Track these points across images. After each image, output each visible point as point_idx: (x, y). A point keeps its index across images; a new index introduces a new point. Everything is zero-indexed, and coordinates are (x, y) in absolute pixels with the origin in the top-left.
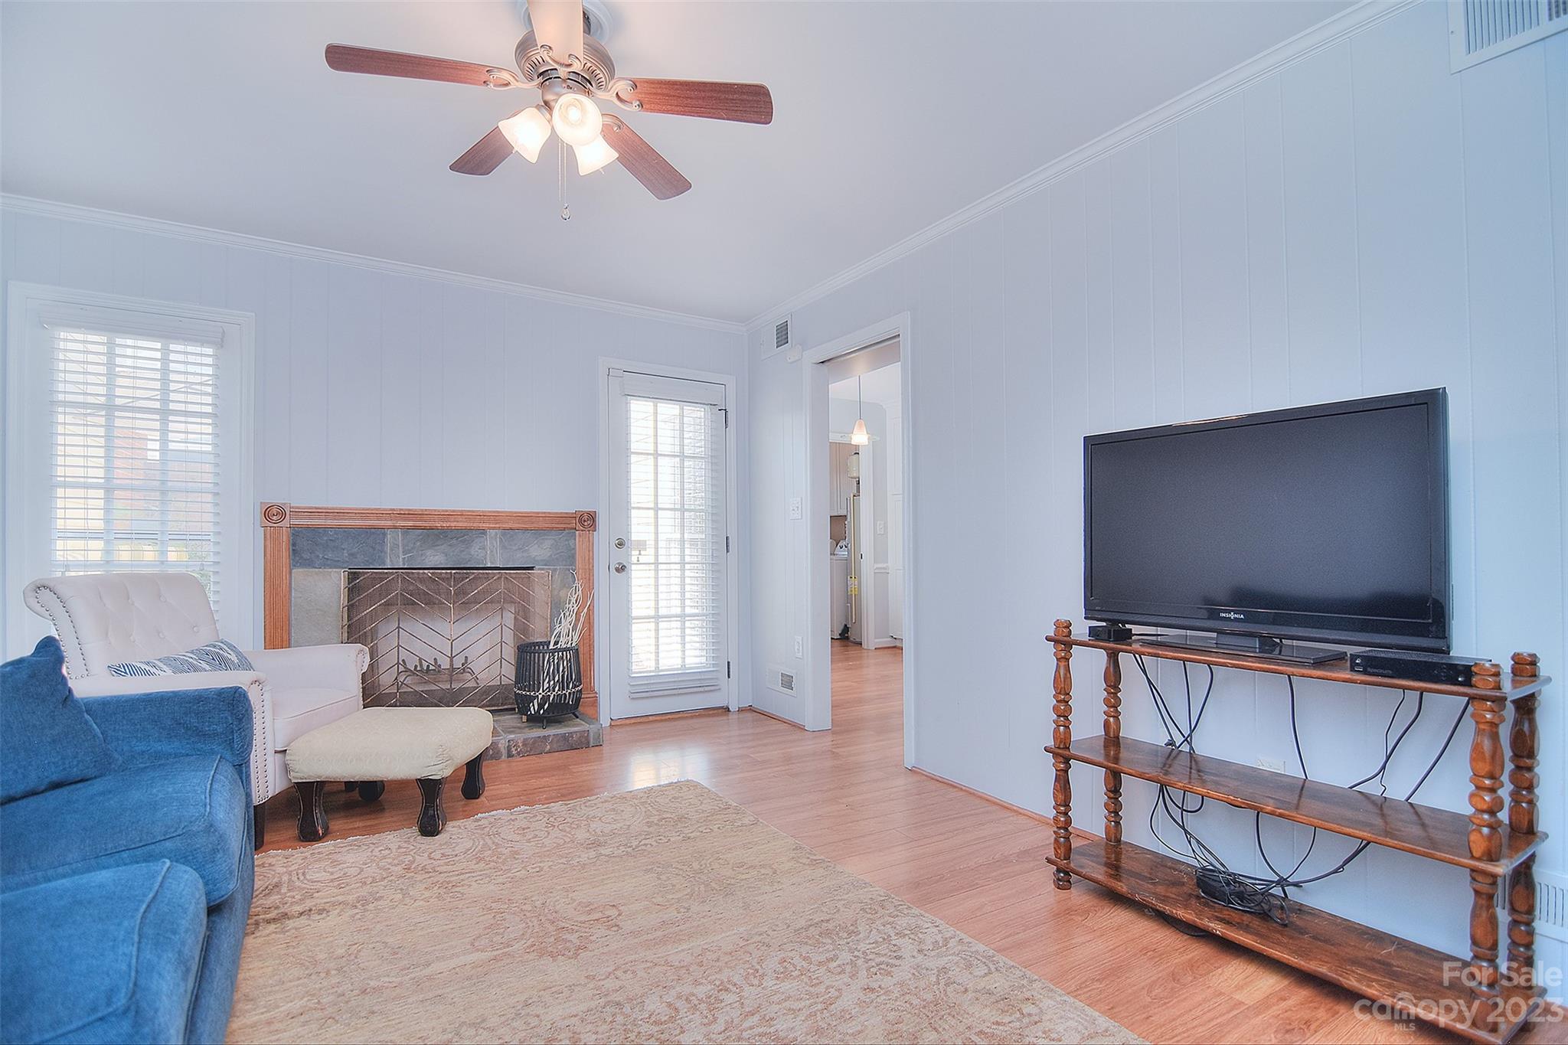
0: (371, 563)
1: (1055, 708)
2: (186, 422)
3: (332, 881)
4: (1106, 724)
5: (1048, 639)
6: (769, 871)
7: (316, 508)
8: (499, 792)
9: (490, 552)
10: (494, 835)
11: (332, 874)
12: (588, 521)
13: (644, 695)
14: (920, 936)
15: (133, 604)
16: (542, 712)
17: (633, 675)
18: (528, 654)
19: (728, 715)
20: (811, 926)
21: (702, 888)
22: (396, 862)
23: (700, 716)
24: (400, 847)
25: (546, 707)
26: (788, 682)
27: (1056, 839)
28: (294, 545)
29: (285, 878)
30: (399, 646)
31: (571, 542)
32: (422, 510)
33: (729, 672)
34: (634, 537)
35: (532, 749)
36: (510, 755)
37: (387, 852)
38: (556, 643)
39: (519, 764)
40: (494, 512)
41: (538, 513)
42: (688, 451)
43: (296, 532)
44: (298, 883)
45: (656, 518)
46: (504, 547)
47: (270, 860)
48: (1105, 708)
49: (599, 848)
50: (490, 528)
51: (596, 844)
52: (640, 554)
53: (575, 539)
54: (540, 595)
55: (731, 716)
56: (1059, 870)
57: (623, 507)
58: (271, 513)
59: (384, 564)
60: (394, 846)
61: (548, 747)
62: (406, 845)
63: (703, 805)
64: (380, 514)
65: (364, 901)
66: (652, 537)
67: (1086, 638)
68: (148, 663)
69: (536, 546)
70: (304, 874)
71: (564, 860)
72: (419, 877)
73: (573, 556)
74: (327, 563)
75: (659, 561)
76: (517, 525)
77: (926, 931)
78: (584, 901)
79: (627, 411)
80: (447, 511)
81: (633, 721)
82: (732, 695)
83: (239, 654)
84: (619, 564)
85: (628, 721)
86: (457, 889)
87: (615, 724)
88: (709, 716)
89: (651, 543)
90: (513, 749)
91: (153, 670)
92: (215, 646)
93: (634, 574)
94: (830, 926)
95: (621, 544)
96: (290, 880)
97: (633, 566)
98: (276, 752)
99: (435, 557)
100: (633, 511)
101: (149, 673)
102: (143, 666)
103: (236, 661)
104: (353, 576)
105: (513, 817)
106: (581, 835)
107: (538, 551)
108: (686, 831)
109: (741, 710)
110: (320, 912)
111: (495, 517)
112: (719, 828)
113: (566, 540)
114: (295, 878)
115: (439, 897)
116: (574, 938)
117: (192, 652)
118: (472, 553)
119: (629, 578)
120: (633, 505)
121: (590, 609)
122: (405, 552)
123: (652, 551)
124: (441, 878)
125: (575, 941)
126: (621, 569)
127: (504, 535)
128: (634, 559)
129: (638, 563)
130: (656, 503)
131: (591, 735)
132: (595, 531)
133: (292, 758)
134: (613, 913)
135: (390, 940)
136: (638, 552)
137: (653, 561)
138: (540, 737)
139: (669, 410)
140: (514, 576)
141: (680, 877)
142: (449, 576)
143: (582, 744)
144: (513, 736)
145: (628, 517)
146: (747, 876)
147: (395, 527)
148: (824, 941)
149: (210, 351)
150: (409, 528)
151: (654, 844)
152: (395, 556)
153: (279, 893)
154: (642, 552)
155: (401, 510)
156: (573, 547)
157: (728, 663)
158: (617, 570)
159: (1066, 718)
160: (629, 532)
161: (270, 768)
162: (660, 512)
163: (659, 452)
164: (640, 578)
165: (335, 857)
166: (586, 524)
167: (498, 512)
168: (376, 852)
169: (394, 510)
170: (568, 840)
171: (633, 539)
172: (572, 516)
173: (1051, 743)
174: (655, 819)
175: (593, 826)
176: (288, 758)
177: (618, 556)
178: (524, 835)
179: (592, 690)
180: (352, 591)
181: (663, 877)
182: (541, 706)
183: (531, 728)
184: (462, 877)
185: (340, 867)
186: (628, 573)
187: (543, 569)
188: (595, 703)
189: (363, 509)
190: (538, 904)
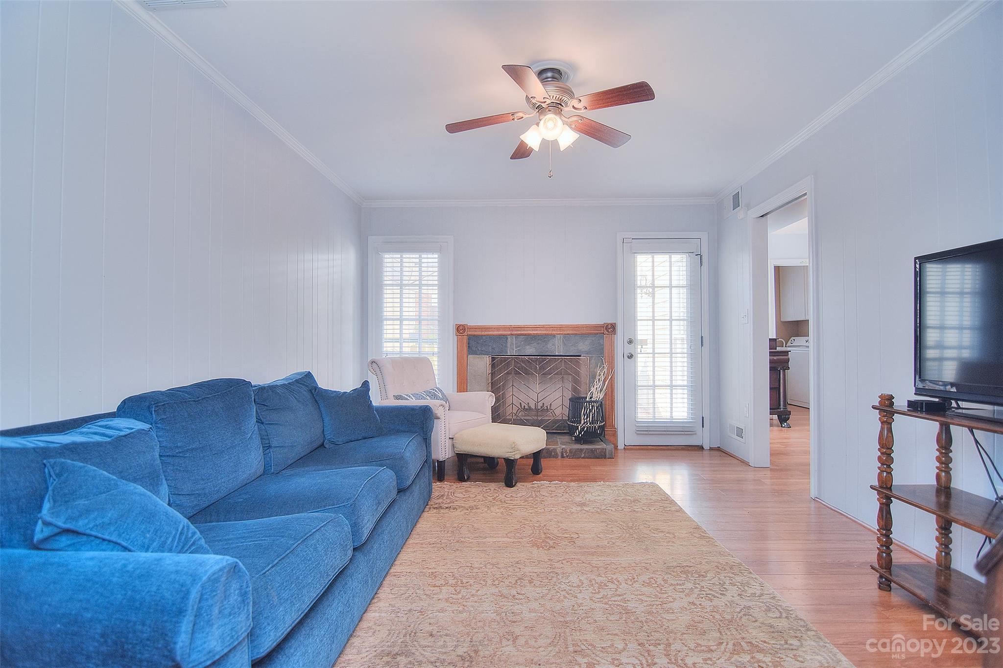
0: (501, 353)
1: (879, 458)
2: (427, 289)
3: (463, 498)
4: (938, 477)
5: (874, 407)
6: (671, 536)
7: (478, 326)
8: (550, 473)
9: (557, 347)
10: (537, 491)
11: (464, 495)
12: (611, 328)
13: (645, 433)
14: (746, 588)
15: (405, 370)
16: (580, 435)
17: (639, 420)
18: (577, 403)
19: (702, 451)
20: (678, 566)
21: (628, 535)
22: (491, 495)
23: (682, 449)
24: (495, 490)
25: (582, 433)
26: (740, 432)
27: (878, 554)
28: (469, 344)
29: (446, 493)
30: (513, 394)
31: (601, 341)
32: (524, 326)
33: (703, 423)
34: (639, 337)
35: (575, 455)
36: (563, 457)
37: (489, 490)
38: (591, 398)
39: (567, 461)
40: (560, 325)
41: (583, 325)
42: (674, 283)
43: (471, 338)
44: (450, 496)
45: (653, 325)
46: (565, 344)
47: (445, 486)
48: (938, 464)
49: (584, 507)
50: (557, 334)
51: (584, 504)
52: (642, 348)
53: (604, 339)
54: (583, 371)
55: (704, 452)
56: (881, 577)
57: (632, 320)
58: (460, 329)
59: (507, 353)
60: (492, 489)
61: (583, 455)
62: (498, 489)
63: (652, 496)
64: (505, 328)
65: (472, 508)
66: (651, 337)
67: (906, 409)
68: (407, 395)
69: (582, 344)
70: (454, 493)
71: (564, 509)
72: (497, 503)
73: (603, 349)
74: (483, 353)
75: (655, 352)
76: (571, 332)
77: (752, 586)
78: (564, 528)
79: (634, 262)
80: (536, 325)
81: (638, 447)
82: (704, 438)
83: (443, 394)
84: (630, 353)
85: (635, 447)
86: (511, 511)
87: (627, 448)
88: (688, 450)
89: (650, 341)
90: (564, 454)
91: (409, 398)
92: (433, 390)
93: (639, 360)
94: (690, 569)
95: (630, 342)
96: (448, 494)
97: (638, 355)
98: (450, 438)
99: (530, 350)
100: (638, 322)
101: (407, 399)
102: (405, 396)
103: (441, 397)
104: (493, 359)
105: (550, 485)
106: (578, 499)
107: (583, 346)
108: (635, 507)
109: (711, 449)
110: (454, 509)
111: (561, 327)
112: (654, 509)
113: (598, 340)
114: (450, 494)
115: (502, 513)
116: (551, 542)
117: (424, 392)
118: (548, 347)
119: (635, 362)
120: (638, 318)
121: (612, 379)
122: (516, 348)
123: (650, 346)
124: (506, 505)
125: (551, 543)
126: (631, 356)
127: (564, 337)
128: (639, 351)
129: (641, 353)
130: (653, 316)
131: (607, 451)
132: (615, 334)
133: (456, 441)
134: (576, 536)
135: (475, 525)
136: (641, 347)
137: (651, 352)
138: (578, 449)
139: (661, 259)
140: (569, 360)
141: (618, 528)
142: (536, 359)
143: (601, 456)
144: (564, 446)
145: (635, 326)
146: (657, 535)
147: (512, 335)
148: (681, 575)
149: (436, 256)
150: (519, 335)
151: (614, 510)
152: (512, 350)
153: (442, 499)
154: (643, 347)
155: (515, 325)
156: (602, 343)
157: (703, 418)
158: (629, 357)
159: (889, 466)
160: (635, 335)
161: (447, 445)
162: (655, 322)
163: (655, 285)
164: (642, 362)
165: (469, 489)
166: (609, 330)
167: (561, 325)
168: (484, 490)
169: (511, 326)
170: (570, 500)
171: (638, 338)
172: (601, 326)
173: (876, 483)
174: (620, 499)
175: (587, 496)
176: (454, 441)
177: (629, 349)
178: (551, 494)
179: (613, 426)
180: (493, 366)
181: (610, 526)
182: (580, 433)
183: (575, 443)
184: (515, 507)
185: (468, 493)
186: (635, 358)
187: (585, 356)
188: (615, 434)
189: (498, 326)
190: (542, 525)
